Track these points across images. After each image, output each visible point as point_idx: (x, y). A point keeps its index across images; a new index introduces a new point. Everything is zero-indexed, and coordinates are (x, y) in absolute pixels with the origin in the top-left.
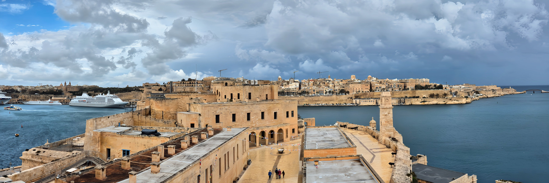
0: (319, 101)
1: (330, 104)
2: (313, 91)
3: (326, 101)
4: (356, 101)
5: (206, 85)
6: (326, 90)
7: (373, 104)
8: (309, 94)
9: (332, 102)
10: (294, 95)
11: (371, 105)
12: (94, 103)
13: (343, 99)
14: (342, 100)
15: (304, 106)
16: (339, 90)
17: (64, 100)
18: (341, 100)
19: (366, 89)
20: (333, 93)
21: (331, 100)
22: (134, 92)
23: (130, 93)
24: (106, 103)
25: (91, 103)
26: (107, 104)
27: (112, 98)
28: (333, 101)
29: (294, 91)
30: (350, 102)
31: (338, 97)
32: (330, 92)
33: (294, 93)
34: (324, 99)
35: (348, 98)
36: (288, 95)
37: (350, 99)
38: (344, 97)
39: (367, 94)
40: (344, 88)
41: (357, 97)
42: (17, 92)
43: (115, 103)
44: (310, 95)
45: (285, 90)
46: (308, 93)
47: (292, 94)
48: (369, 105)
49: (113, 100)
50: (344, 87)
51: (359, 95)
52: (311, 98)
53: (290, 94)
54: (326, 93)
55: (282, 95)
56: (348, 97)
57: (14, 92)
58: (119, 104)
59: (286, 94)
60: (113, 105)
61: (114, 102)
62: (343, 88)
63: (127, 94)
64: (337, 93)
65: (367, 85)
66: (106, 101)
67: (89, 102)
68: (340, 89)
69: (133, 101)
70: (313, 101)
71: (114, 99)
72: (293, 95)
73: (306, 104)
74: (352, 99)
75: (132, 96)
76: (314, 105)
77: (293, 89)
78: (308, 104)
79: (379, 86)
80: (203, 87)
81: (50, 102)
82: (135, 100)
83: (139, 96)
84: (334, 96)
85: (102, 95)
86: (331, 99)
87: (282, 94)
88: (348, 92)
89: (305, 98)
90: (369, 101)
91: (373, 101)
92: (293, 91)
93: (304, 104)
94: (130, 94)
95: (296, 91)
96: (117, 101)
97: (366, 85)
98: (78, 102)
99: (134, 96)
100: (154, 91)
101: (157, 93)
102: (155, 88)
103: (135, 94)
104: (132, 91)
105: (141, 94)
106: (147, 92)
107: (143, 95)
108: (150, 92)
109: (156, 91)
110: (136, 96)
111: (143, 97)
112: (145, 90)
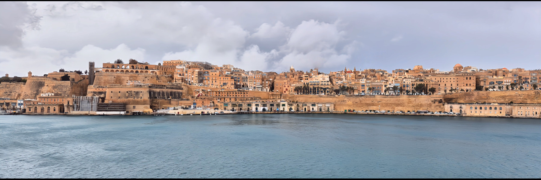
0: (373, 105)
1: (397, 110)
2: (361, 87)
3: (387, 105)
4: (451, 107)
5: (165, 73)
6: (385, 86)
7: (500, 115)
8: (353, 92)
9: (400, 108)
10: (326, 93)
11: (496, 117)
13: (423, 103)
14: (421, 105)
15: (345, 114)
16: (413, 85)
18: (417, 106)
19: (467, 85)
20: (401, 90)
21: (398, 105)
22: (8, 83)
28: (401, 106)
29: (326, 87)
30: (437, 109)
31: (412, 99)
32: (395, 88)
33: (325, 89)
34: (384, 102)
35: (434, 102)
36: (314, 93)
37: (437, 103)
38: (424, 99)
39: (473, 95)
40: (422, 83)
41: (449, 100)
44: (356, 93)
45: (310, 84)
46: (352, 89)
47: (322, 92)
48: (490, 117)
50: (422, 80)
51: (454, 97)
52: (358, 100)
53: (318, 91)
54: (385, 91)
55: (304, 93)
56: (433, 99)
59: (311, 91)
62: (420, 83)
64: (408, 92)
65: (469, 78)
68: (415, 83)
70: (361, 105)
72: (323, 94)
73: (350, 111)
74: (441, 104)
76: (363, 112)
77: (323, 83)
78: (352, 109)
79: (498, 80)
80: (159, 75)
83: (17, 91)
84: (404, 97)
86: (397, 102)
87: (304, 91)
88: (433, 90)
89: (348, 100)
90: (488, 108)
91: (498, 108)
92: (323, 87)
93: (346, 110)
95: (329, 87)
97: (467, 78)
99: (6, 92)
100: (50, 82)
101: (56, 84)
102: (55, 76)
103: (9, 89)
104: (4, 81)
105: (22, 87)
106: (34, 82)
107: (25, 89)
108: (41, 83)
109: (55, 82)
110: (11, 92)
111: (23, 93)
112: (29, 78)
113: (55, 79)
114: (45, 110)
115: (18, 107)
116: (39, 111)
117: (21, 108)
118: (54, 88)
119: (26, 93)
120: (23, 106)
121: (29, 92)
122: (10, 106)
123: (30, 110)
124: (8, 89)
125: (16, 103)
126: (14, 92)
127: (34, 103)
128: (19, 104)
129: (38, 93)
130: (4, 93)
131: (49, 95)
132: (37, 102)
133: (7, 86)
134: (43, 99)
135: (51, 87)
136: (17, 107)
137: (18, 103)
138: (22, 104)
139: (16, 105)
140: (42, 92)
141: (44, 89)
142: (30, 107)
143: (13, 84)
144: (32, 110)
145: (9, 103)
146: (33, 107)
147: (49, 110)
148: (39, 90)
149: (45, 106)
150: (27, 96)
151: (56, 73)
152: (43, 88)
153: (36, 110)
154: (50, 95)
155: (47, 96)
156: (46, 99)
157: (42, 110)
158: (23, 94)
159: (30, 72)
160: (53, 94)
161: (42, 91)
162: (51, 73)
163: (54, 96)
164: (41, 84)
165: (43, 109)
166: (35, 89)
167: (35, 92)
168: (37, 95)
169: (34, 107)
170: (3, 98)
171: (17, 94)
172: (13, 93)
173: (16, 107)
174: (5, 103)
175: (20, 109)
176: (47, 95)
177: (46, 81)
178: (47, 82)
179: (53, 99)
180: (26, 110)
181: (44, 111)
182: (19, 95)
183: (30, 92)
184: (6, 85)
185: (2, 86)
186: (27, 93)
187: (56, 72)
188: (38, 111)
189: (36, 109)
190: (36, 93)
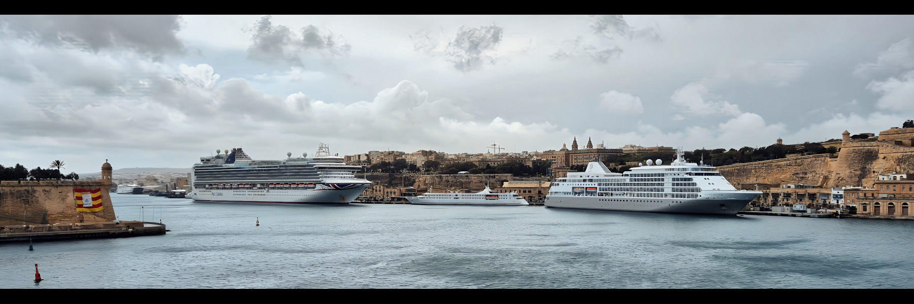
12: (625, 197)
17: (540, 192)
22: (799, 156)
23: (782, 162)
24: (666, 195)
25: (614, 197)
26: (669, 198)
27: (689, 176)
42: (413, 168)
43: (703, 195)
49: (694, 184)
57: (405, 171)
58: (720, 198)
60: (693, 202)
61: (699, 190)
63: (769, 167)
66: (668, 188)
67: (607, 194)
69: (786, 191)
71: (696, 179)
75: (788, 175)
81: (487, 196)
82: (797, 187)
83: (819, 171)
85: (654, 164)
94: (778, 166)
96: (711, 187)
98: (571, 196)
99: (796, 173)
100: (889, 149)
101: (905, 154)
102: (898, 138)
103: (802, 167)
104: (790, 153)
105: (827, 163)
106: (854, 151)
107: (836, 167)
108: (871, 152)
109: (902, 149)
110: (806, 174)
111: (834, 174)
112: (844, 145)
113: (899, 143)
114: (896, 209)
115: (834, 202)
116: (884, 210)
117: (839, 203)
118: (899, 162)
119: (839, 174)
120: (843, 199)
121: (845, 172)
122: (817, 199)
123: (865, 209)
124: (800, 167)
125: (828, 195)
126: (811, 172)
127: (865, 194)
128: (837, 197)
129: (864, 174)
130: (793, 175)
131: (895, 178)
132: (872, 192)
133: (798, 161)
134: (885, 186)
135: (893, 160)
136: (832, 202)
137: (833, 195)
138: (841, 197)
139: (828, 198)
140: (874, 172)
141: (878, 165)
142: (865, 204)
143: (809, 159)
144: (870, 209)
145: (815, 194)
146: (871, 203)
147: (904, 209)
148: (867, 167)
149: (897, 201)
150: (841, 180)
151: (896, 131)
152: (874, 163)
153: (877, 209)
154: (898, 177)
155: (892, 179)
156: (891, 186)
157: (891, 208)
158: (833, 177)
159: (846, 131)
160: (905, 176)
161: (872, 170)
162: (887, 132)
163: (908, 178)
164: (871, 156)
165: (894, 207)
166: (858, 166)
167: (859, 173)
168: (863, 178)
169: (874, 203)
170: (802, 185)
171: (822, 177)
172: (809, 176)
173: (829, 202)
174: (807, 194)
175: (838, 206)
176: (892, 176)
177: (880, 147)
178: (884, 150)
179: (907, 186)
180: (858, 210)
181: (894, 211)
182: (826, 179)
183: (848, 172)
184: (797, 159)
185: (788, 162)
186: (842, 175)
187: (896, 128)
188: (881, 211)
189: (877, 207)
190: (860, 175)
